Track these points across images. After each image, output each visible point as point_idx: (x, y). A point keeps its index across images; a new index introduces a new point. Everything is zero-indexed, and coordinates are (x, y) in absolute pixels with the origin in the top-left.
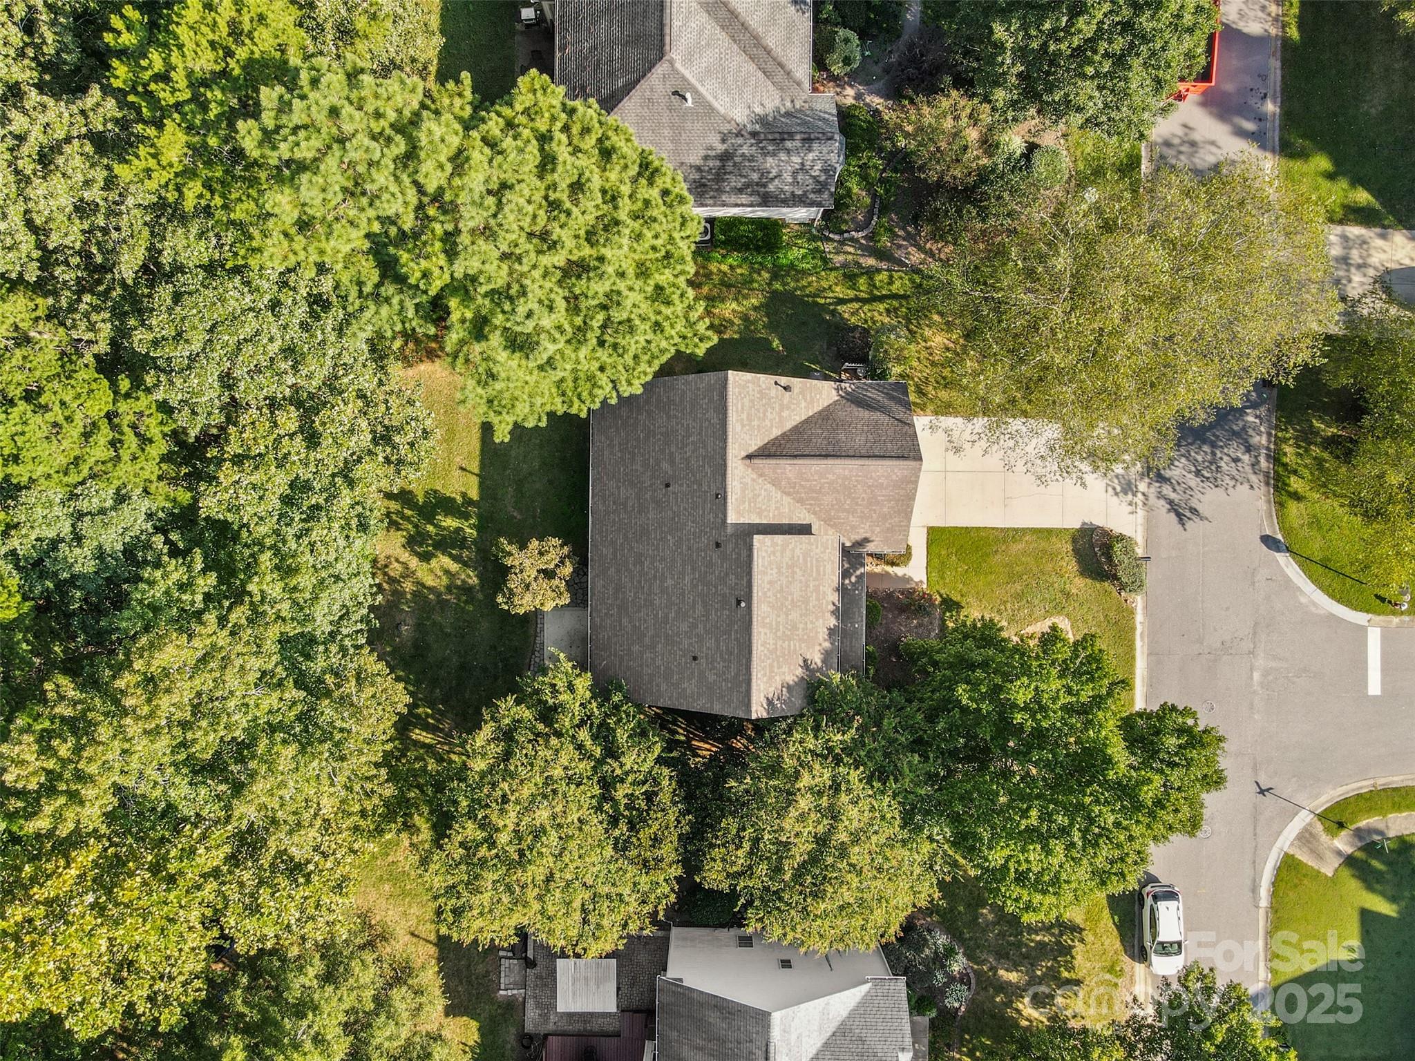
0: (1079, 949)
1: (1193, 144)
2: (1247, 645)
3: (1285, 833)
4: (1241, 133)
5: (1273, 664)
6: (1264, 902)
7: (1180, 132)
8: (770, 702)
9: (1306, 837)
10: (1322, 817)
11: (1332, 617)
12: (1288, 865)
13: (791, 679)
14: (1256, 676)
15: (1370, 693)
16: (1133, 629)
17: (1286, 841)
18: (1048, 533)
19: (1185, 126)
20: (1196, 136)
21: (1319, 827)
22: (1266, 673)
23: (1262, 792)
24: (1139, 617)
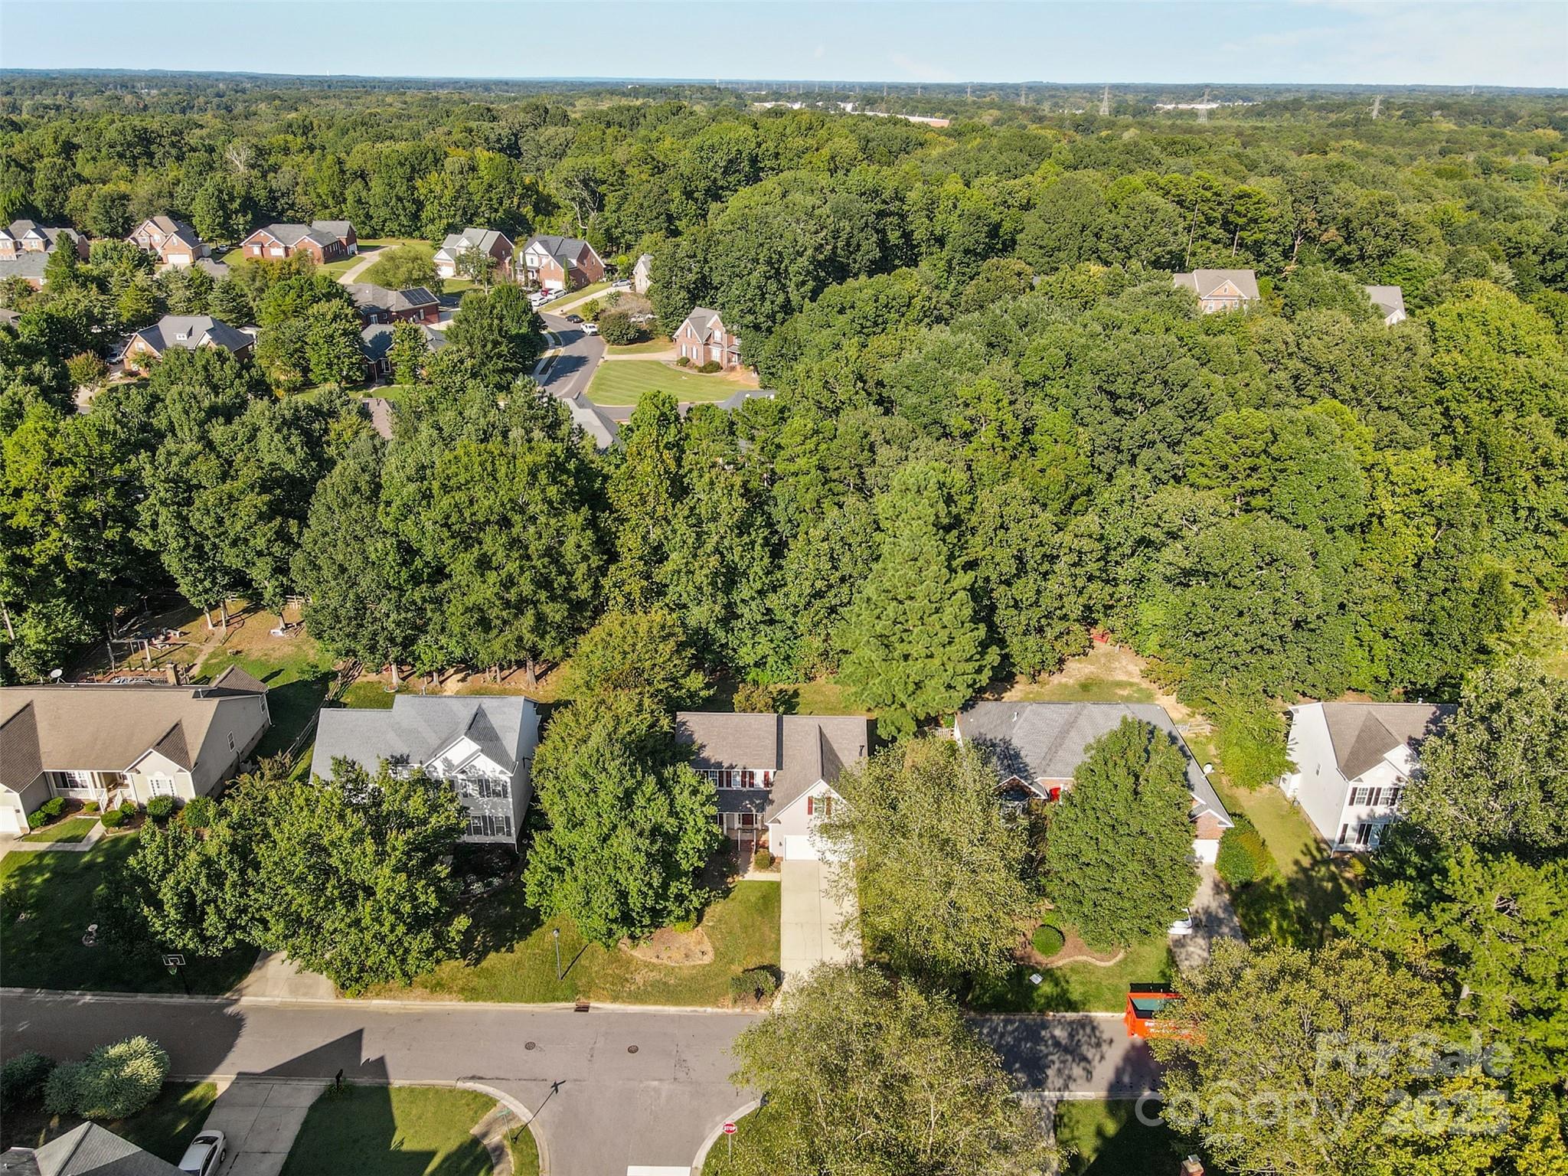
0: (462, 963)
1: (1098, 1045)
2: (681, 1075)
3: (516, 1102)
4: (1119, 1073)
5: (664, 1094)
6: (460, 1085)
7: (1106, 1036)
8: (684, 723)
9: (510, 1117)
10: (525, 1127)
11: (702, 1140)
12: (489, 1102)
13: (696, 736)
14: (656, 1083)
15: (630, 1168)
16: (702, 1005)
17: (509, 1102)
18: (777, 947)
19: (1111, 1041)
20: (1105, 1047)
21: (515, 1125)
22: (656, 1090)
23: (556, 1085)
24: (709, 1010)
